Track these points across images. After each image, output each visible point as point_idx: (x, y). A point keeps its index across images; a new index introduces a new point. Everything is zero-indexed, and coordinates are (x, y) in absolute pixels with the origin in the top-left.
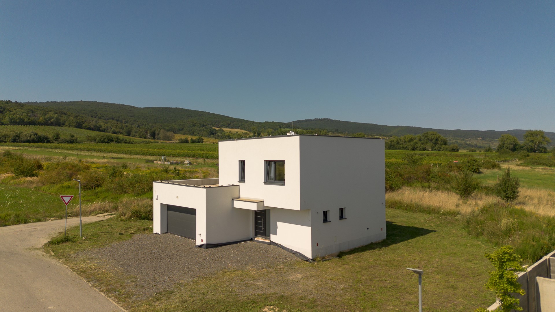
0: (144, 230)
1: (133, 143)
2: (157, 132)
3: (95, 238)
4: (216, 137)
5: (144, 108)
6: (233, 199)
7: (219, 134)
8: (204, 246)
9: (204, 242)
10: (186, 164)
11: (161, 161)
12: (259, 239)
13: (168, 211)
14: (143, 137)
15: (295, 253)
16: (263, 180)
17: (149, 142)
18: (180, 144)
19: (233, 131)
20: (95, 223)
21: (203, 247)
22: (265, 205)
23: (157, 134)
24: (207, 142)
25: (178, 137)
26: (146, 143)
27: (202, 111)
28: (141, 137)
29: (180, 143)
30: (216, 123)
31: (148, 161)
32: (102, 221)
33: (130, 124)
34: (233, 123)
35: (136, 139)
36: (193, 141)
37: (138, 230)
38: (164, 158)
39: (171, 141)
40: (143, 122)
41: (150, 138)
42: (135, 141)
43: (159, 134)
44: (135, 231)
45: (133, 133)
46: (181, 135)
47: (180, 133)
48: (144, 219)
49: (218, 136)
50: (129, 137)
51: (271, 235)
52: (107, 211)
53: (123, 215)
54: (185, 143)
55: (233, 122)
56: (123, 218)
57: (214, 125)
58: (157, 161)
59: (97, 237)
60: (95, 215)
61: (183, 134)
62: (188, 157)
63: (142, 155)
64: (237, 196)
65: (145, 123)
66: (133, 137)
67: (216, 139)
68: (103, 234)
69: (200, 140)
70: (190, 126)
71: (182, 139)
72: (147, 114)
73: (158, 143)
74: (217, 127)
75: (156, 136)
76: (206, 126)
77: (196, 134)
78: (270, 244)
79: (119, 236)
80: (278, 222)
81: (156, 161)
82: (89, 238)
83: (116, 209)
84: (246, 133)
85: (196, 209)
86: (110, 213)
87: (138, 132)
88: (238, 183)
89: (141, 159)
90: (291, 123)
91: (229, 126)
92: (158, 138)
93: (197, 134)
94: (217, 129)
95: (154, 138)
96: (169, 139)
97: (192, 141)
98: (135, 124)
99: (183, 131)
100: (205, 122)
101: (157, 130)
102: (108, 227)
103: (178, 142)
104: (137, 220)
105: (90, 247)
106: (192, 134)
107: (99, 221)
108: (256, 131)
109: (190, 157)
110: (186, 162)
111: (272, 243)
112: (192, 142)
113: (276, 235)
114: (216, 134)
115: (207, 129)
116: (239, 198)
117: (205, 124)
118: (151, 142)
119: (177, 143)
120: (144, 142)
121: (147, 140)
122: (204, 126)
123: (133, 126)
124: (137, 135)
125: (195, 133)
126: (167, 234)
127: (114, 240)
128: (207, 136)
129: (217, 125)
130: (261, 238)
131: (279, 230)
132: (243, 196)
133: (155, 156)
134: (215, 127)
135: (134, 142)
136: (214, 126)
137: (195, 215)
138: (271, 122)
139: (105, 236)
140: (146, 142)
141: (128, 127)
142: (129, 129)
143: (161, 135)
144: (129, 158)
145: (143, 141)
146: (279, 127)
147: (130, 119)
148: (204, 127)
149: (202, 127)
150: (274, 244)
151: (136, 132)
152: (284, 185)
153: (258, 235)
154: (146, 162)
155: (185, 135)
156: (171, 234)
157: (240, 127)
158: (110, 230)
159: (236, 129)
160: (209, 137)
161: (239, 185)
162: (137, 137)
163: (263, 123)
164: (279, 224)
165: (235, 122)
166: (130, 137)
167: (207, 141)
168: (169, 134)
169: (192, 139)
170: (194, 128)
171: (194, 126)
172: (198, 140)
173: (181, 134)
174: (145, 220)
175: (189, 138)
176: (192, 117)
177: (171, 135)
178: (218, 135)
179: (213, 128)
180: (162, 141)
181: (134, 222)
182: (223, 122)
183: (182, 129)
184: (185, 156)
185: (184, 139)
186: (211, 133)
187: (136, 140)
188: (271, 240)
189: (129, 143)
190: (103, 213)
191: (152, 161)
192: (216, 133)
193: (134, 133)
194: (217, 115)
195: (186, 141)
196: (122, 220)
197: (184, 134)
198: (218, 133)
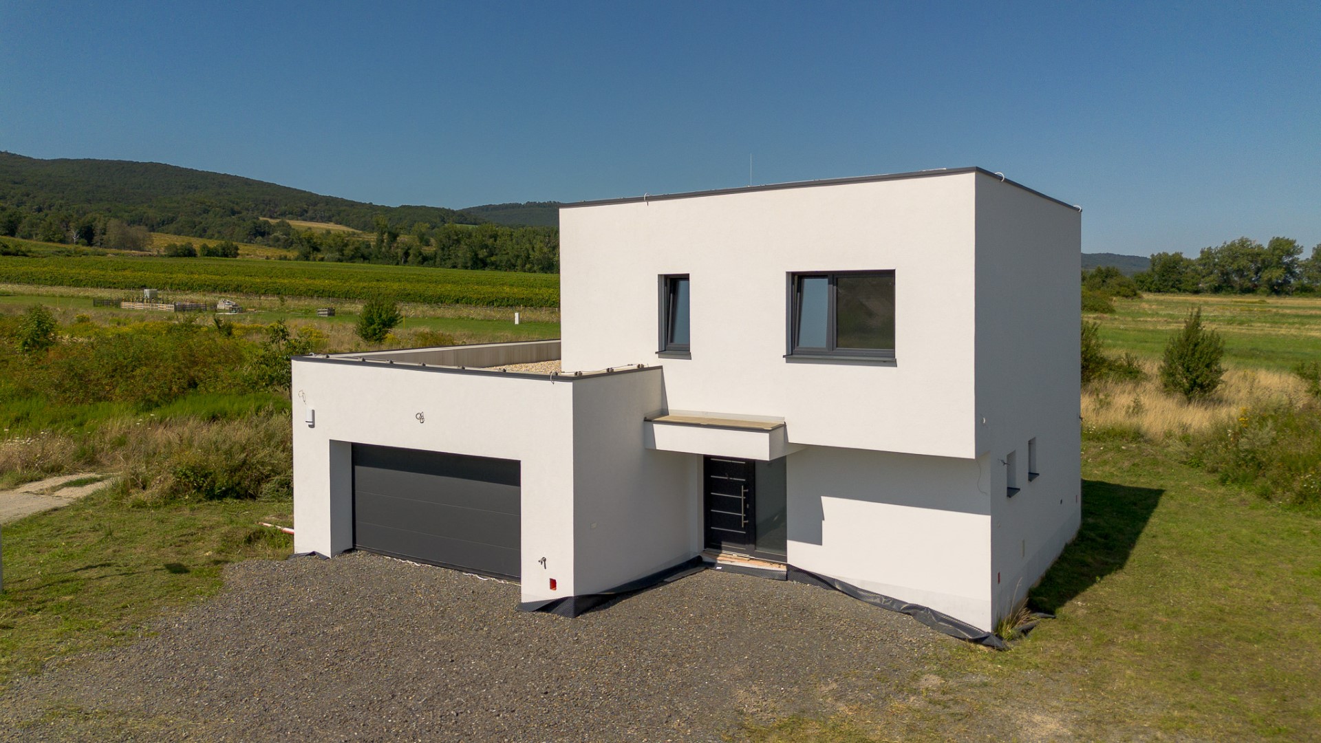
0: (249, 540)
1: (29, 254)
2: (99, 226)
3: (68, 598)
4: (271, 243)
5: (54, 161)
6: (648, 420)
7: (278, 234)
8: (569, 606)
9: (566, 589)
10: (225, 310)
11: (143, 302)
12: (729, 558)
13: (357, 468)
14: (56, 240)
15: (914, 610)
16: (782, 347)
17: (77, 253)
18: (170, 258)
19: (317, 228)
20: (31, 521)
21: (561, 607)
22: (790, 440)
23: (98, 232)
24: (248, 255)
25: (161, 241)
26: (68, 256)
27: (225, 174)
28: (50, 240)
29: (171, 256)
30: (268, 207)
31: (99, 303)
32: (56, 512)
33: (13, 204)
34: (315, 208)
35: (36, 244)
36: (210, 253)
37: (228, 543)
38: (151, 294)
39: (143, 251)
40: (52, 199)
41: (77, 243)
42: (33, 249)
43: (105, 231)
44: (220, 552)
45: (23, 227)
46: (169, 236)
47: (166, 231)
48: (223, 495)
49: (278, 240)
50: (12, 238)
51: (791, 544)
52: (55, 470)
53: (136, 485)
54: (185, 256)
55: (315, 204)
56: (143, 496)
57: (264, 210)
58: (129, 301)
59: (75, 592)
60: (13, 489)
61: (175, 234)
62: (220, 293)
63: (70, 286)
64: (655, 406)
65: (60, 201)
66: (25, 238)
67: (271, 248)
68: (93, 573)
69: (229, 249)
70: (195, 213)
71: (175, 246)
72: (63, 177)
73: (104, 255)
74: (271, 217)
75: (96, 238)
76: (239, 213)
77: (213, 235)
78: (787, 580)
79: (166, 576)
80: (822, 497)
81: (125, 301)
82: (38, 597)
83: (90, 459)
84: (354, 234)
85: (520, 461)
86: (74, 478)
87: (41, 225)
88: (652, 360)
89: (72, 297)
90: (469, 211)
91: (302, 215)
92: (101, 244)
93: (216, 235)
94: (272, 221)
95: (90, 244)
96: (135, 245)
97: (206, 253)
98: (28, 204)
99: (172, 227)
100: (237, 204)
101: (98, 220)
102: (93, 538)
103: (163, 253)
104: (200, 501)
105: (62, 648)
106: (202, 233)
107: (45, 513)
108: (386, 226)
109: (225, 291)
110: (221, 306)
111: (796, 573)
112: (207, 255)
113: (820, 544)
114: (269, 234)
115: (244, 220)
116: (664, 412)
117: (236, 208)
118: (85, 252)
119: (162, 256)
120: (63, 252)
121: (71, 247)
122: (233, 213)
123: (23, 209)
124: (37, 234)
125: (209, 232)
126: (359, 556)
127: (156, 603)
128: (245, 240)
129: (269, 210)
130: (735, 555)
131: (828, 528)
132: (676, 405)
133: (115, 288)
134: (265, 216)
135: (30, 251)
136: (263, 213)
137: (519, 484)
138: (417, 207)
139: (106, 583)
140: (69, 251)
141: (8, 212)
142: (11, 216)
143: (113, 233)
144: (32, 295)
145: (58, 250)
146: (438, 219)
147: (12, 188)
148: (233, 215)
149: (230, 216)
150: (810, 578)
151: (32, 225)
152: (892, 362)
153: (724, 545)
154: (94, 305)
155: (179, 235)
156: (373, 553)
157: (334, 219)
158: (110, 550)
159: (322, 222)
160: (250, 242)
161: (661, 367)
162: (37, 240)
163: (396, 209)
164: (830, 504)
165: (319, 205)
166: (16, 239)
167: (247, 252)
168: (137, 231)
169: (204, 247)
170: (206, 218)
171: (206, 211)
172: (224, 249)
173: (167, 233)
174: (229, 500)
175: (197, 244)
176: (196, 188)
177: (141, 236)
178: (275, 236)
179: (261, 219)
180: (114, 250)
181: (193, 510)
182: (286, 205)
183: (172, 220)
184: (210, 288)
185: (182, 246)
186: (257, 230)
187: (35, 246)
188: (789, 562)
189: (16, 254)
190: (40, 479)
191: (117, 304)
192: (271, 232)
193: (27, 229)
194: (269, 185)
195: (190, 253)
196: (140, 506)
197: (178, 233)
198: (274, 231)
